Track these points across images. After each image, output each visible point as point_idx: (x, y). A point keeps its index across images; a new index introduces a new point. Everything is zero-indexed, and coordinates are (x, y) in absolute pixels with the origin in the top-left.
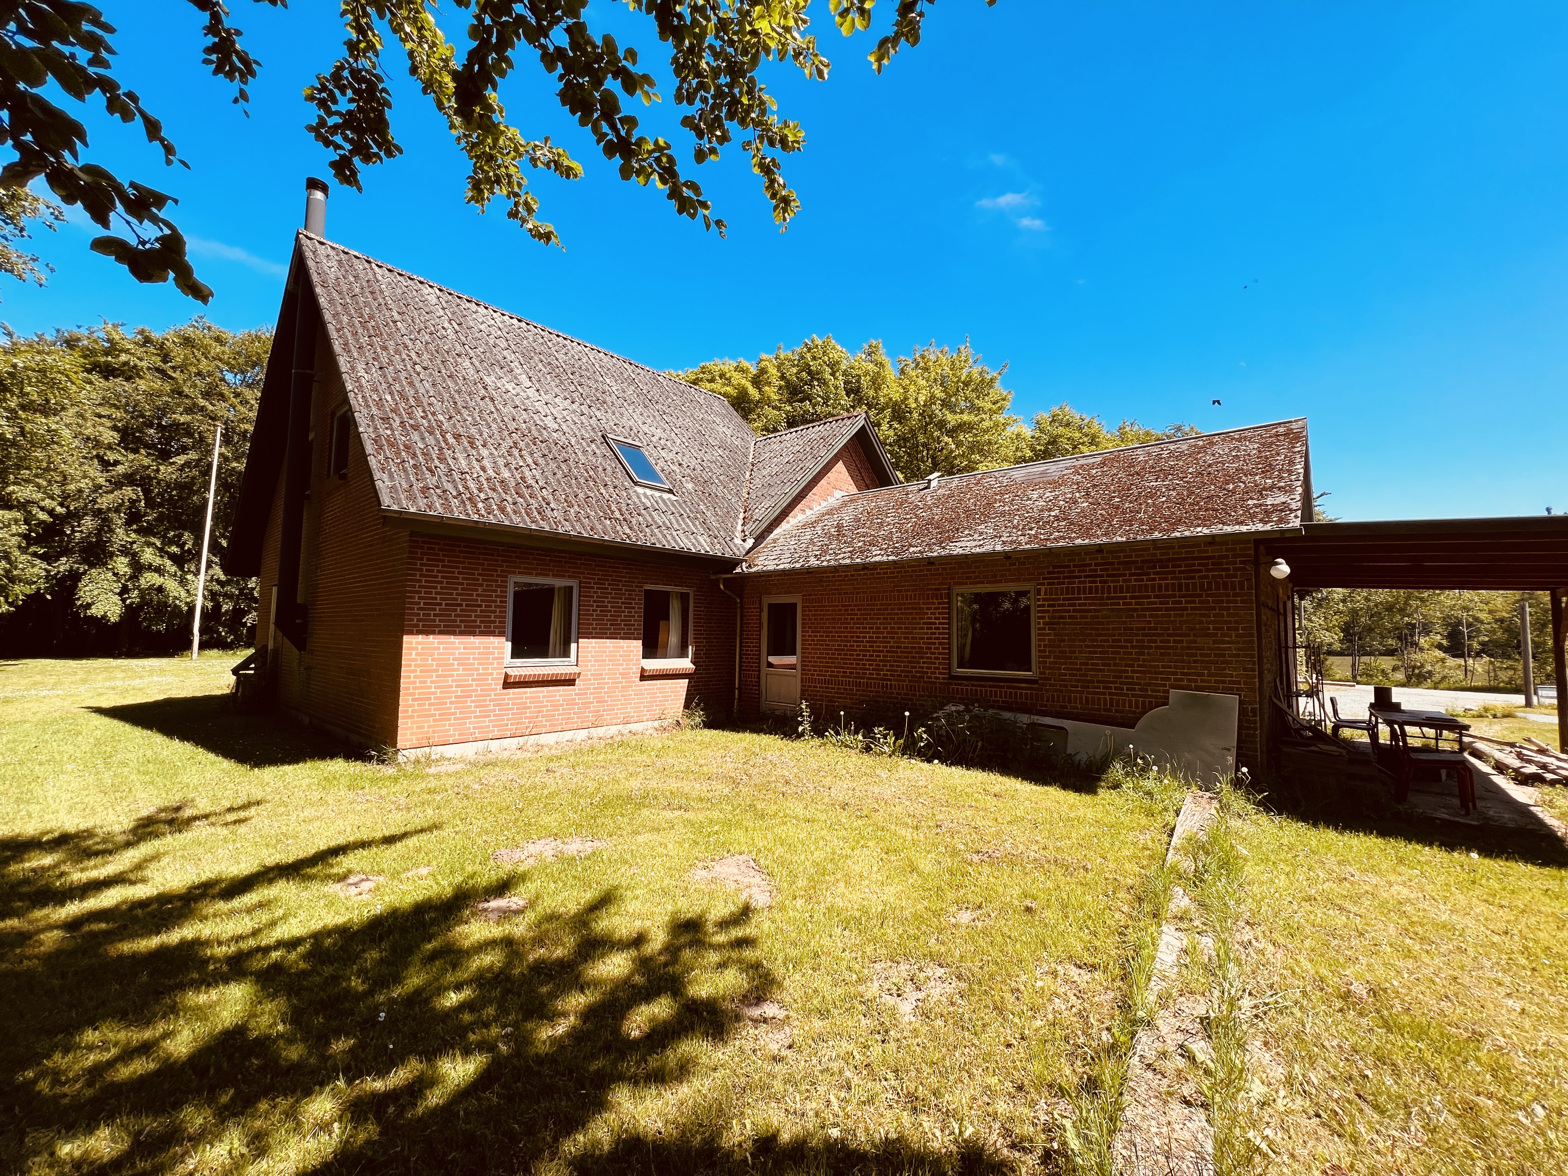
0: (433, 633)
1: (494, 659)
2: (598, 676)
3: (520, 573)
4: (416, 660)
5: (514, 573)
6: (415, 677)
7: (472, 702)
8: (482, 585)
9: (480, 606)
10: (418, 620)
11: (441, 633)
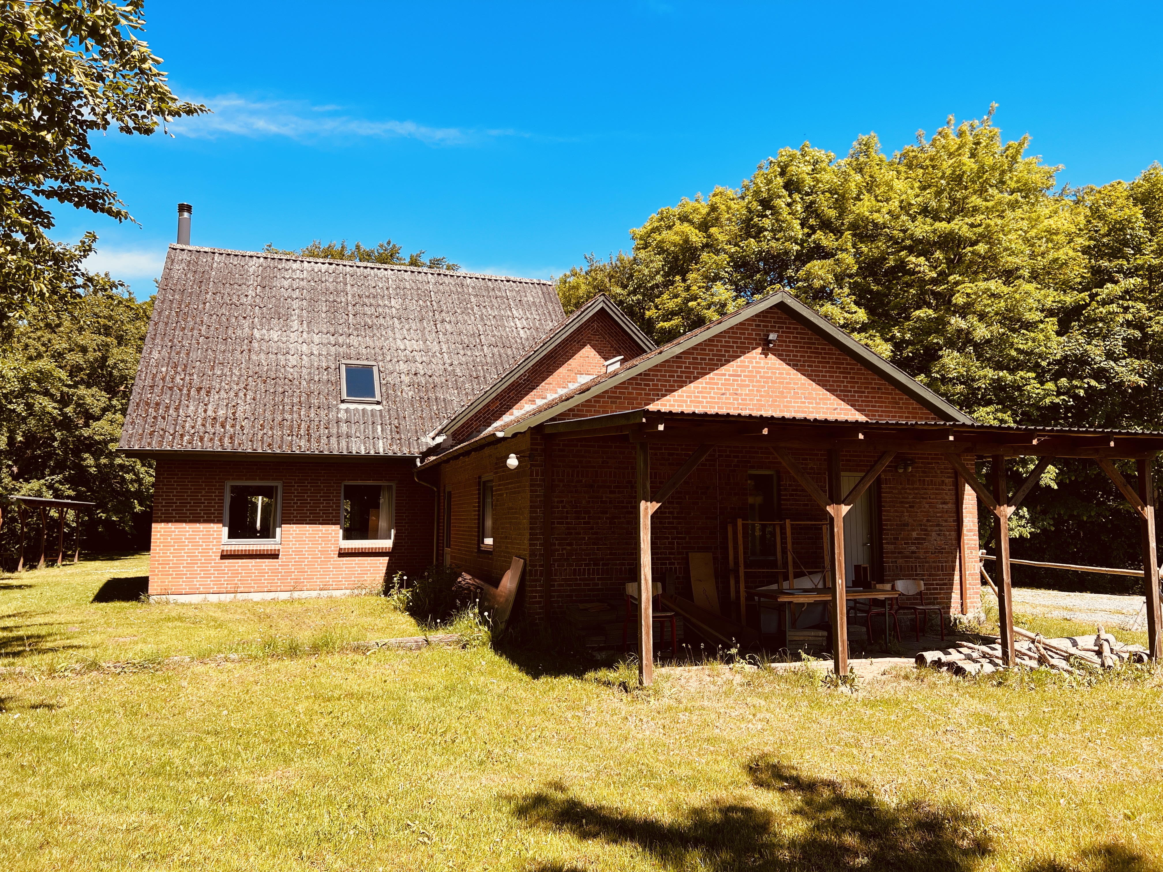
0: (171, 521)
1: (214, 538)
2: (298, 552)
3: (233, 479)
4: (160, 539)
5: (229, 479)
6: (160, 550)
7: (198, 567)
8: (204, 489)
9: (204, 503)
10: (162, 514)
11: (177, 521)
